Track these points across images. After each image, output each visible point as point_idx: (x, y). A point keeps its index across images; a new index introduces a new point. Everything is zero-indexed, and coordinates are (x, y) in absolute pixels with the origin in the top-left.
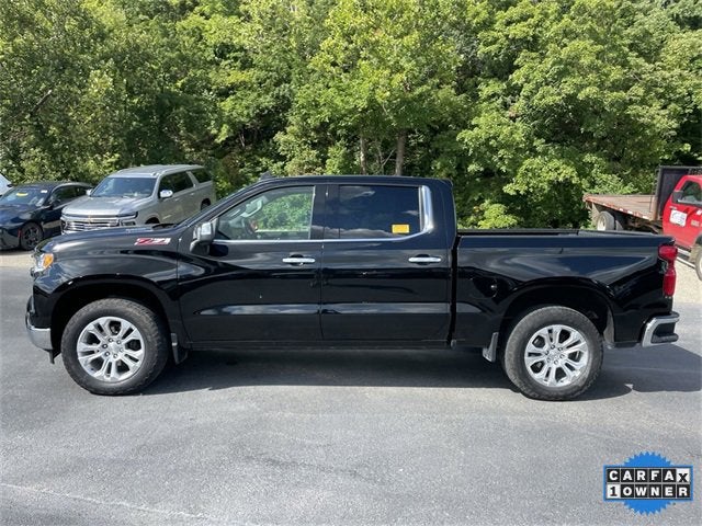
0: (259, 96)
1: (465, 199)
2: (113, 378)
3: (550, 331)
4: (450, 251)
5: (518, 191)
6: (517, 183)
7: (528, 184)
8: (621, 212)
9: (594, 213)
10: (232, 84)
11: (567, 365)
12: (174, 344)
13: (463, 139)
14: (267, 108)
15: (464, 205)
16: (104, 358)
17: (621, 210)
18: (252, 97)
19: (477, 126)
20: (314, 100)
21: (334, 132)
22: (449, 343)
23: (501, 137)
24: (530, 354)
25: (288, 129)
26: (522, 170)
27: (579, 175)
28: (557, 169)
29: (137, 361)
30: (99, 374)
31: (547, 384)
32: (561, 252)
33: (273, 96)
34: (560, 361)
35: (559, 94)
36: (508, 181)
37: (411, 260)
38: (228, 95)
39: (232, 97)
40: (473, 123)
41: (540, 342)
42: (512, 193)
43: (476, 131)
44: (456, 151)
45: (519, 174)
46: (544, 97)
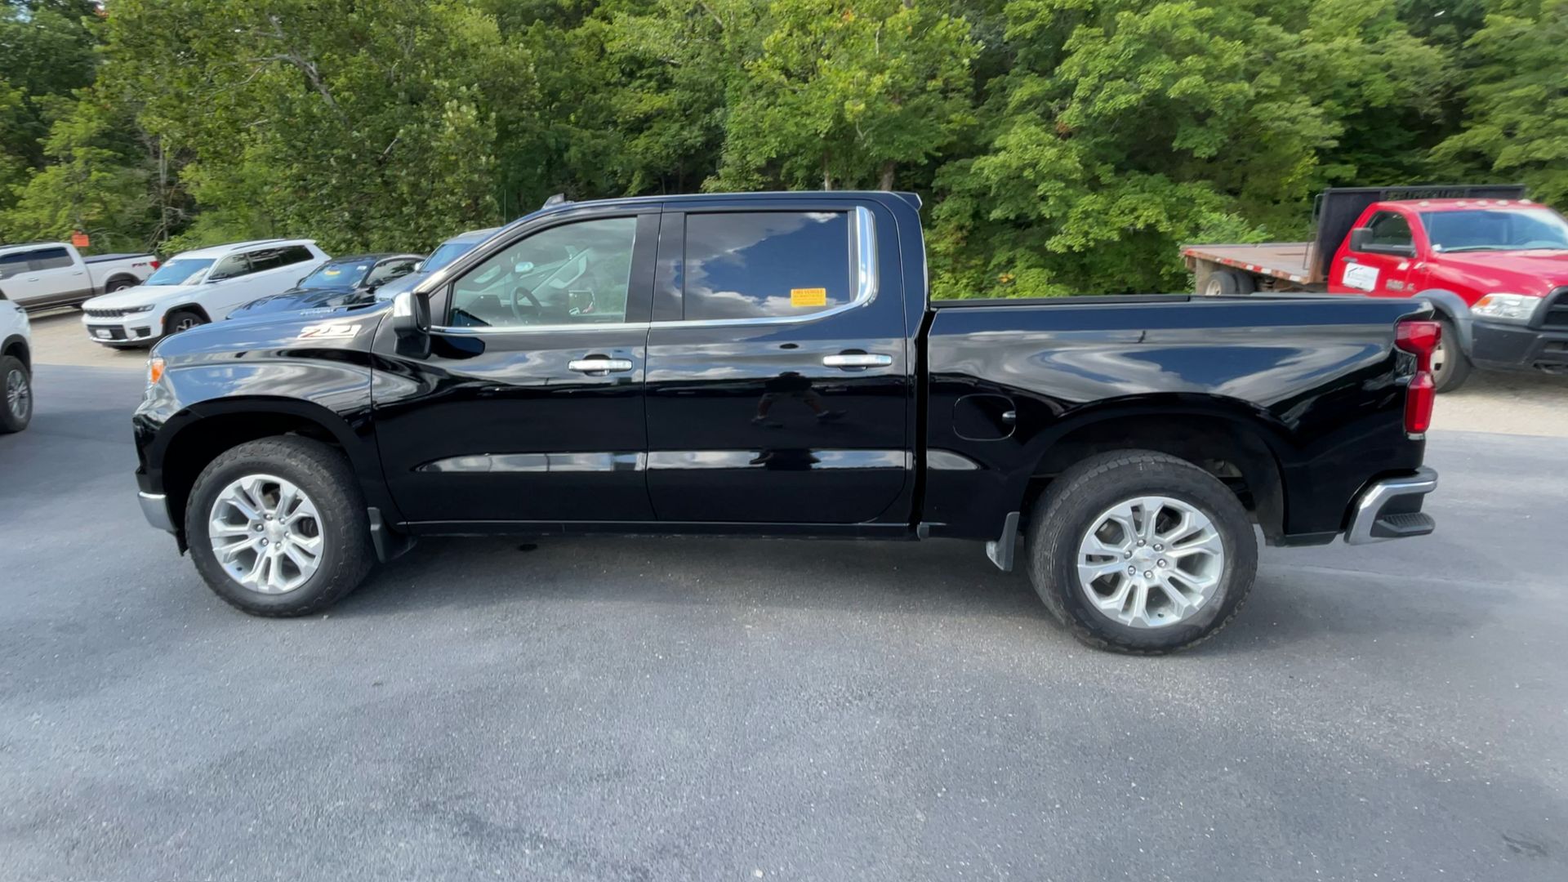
0: (682, 128)
1: (987, 263)
2: (273, 587)
3: (1135, 509)
4: (911, 341)
5: (1070, 247)
6: (1068, 234)
7: (1086, 234)
8: (1248, 273)
9: (1200, 275)
10: (645, 114)
11: (1173, 581)
12: (375, 527)
13: (982, 169)
14: (693, 146)
15: (985, 272)
16: (256, 548)
17: (1250, 268)
18: (672, 131)
19: (1004, 148)
20: (755, 126)
21: (790, 174)
22: (913, 527)
23: (1042, 163)
24: (1090, 559)
25: (721, 172)
26: (1075, 213)
27: (1171, 218)
28: (1134, 210)
29: (312, 556)
30: (249, 579)
31: (1128, 620)
32: (1141, 340)
33: (702, 126)
34: (1158, 571)
35: (1138, 91)
36: (1052, 233)
37: (829, 360)
38: (641, 131)
39: (647, 133)
40: (997, 143)
41: (1112, 533)
42: (1060, 250)
43: (1002, 156)
44: (970, 190)
45: (1072, 220)
46: (1112, 97)
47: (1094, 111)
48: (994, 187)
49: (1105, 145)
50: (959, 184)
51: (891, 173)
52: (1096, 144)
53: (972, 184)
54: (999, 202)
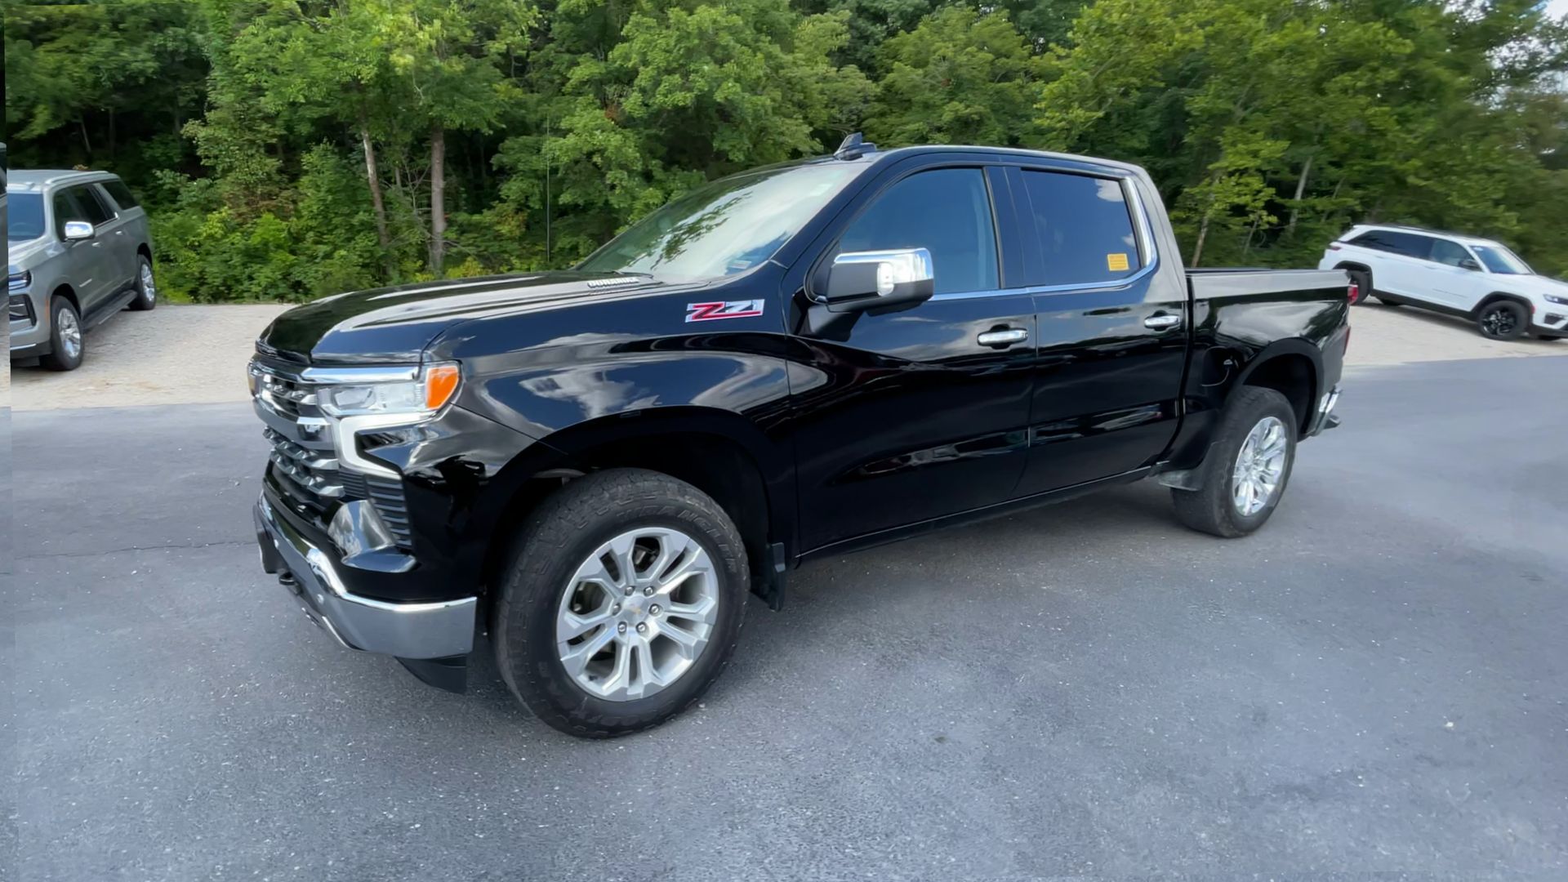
12: (781, 568)
13: (552, 149)
23: (609, 150)
25: (210, 116)
35: (690, 90)
37: (1148, 322)
43: (571, 139)
44: (536, 170)
45: (636, 212)
46: (670, 92)
47: (654, 103)
48: (561, 169)
49: (657, 138)
50: (525, 163)
51: (441, 142)
52: (649, 137)
53: (541, 164)
54: (565, 186)
